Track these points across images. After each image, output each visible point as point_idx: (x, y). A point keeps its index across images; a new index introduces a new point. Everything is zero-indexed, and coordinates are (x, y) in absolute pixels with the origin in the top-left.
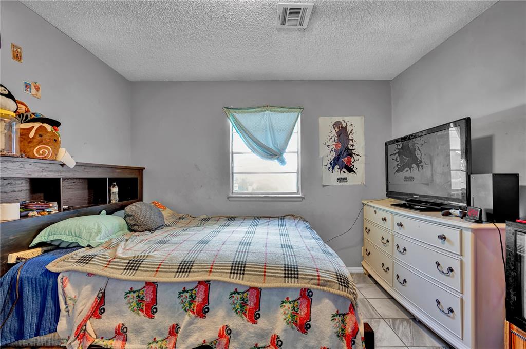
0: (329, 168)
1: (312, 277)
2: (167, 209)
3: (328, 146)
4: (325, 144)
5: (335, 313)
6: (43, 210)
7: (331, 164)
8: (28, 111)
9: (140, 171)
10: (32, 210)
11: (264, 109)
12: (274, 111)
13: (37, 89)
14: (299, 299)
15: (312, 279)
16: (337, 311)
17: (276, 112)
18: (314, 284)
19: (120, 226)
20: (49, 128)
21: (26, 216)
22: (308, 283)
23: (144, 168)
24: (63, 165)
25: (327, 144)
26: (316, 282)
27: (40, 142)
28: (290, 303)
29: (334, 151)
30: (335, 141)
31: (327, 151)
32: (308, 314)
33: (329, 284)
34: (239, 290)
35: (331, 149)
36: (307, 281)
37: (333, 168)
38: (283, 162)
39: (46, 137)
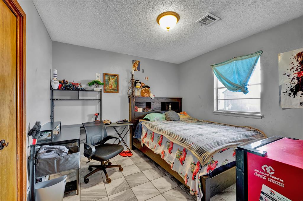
0: (290, 94)
1: (188, 144)
2: (188, 115)
3: (288, 76)
4: (285, 75)
5: (193, 162)
6: (148, 110)
7: (291, 90)
8: (144, 85)
9: (180, 99)
10: (145, 110)
11: (233, 60)
12: (239, 60)
13: (147, 78)
14: (183, 151)
15: (188, 145)
16: (194, 162)
17: (241, 60)
18: (187, 147)
19: (162, 118)
20: (147, 88)
21: (144, 111)
22: (186, 146)
23: (182, 98)
24: (151, 98)
25: (287, 74)
26: (188, 147)
27: (145, 93)
28: (179, 151)
29: (296, 79)
30: (297, 70)
31: (288, 80)
32: (184, 158)
33: (192, 149)
34: (169, 141)
35: (292, 78)
36: (186, 145)
37: (295, 94)
38: (245, 91)
39: (146, 91)
